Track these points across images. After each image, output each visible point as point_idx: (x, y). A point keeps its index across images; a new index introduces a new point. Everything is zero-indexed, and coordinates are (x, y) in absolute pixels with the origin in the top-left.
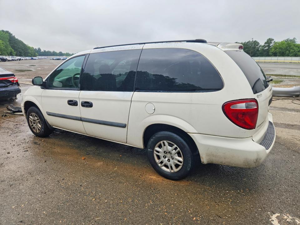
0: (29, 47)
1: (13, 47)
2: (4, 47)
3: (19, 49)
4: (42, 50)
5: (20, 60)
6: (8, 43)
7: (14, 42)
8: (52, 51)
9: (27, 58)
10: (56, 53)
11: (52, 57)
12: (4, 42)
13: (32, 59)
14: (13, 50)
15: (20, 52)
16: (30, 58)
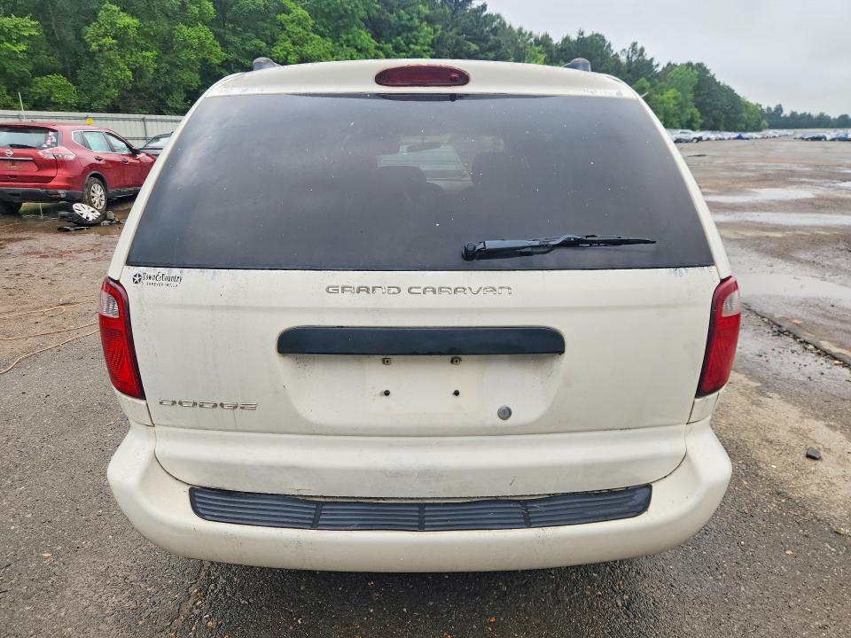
0: (747, 105)
1: (700, 106)
2: (676, 108)
3: (714, 112)
4: (786, 112)
5: (699, 139)
6: (690, 96)
7: (706, 92)
8: (815, 113)
9: (727, 135)
10: (828, 118)
11: (800, 133)
12: (680, 93)
13: (740, 138)
14: (698, 114)
15: (714, 120)
16: (736, 135)
